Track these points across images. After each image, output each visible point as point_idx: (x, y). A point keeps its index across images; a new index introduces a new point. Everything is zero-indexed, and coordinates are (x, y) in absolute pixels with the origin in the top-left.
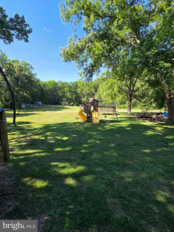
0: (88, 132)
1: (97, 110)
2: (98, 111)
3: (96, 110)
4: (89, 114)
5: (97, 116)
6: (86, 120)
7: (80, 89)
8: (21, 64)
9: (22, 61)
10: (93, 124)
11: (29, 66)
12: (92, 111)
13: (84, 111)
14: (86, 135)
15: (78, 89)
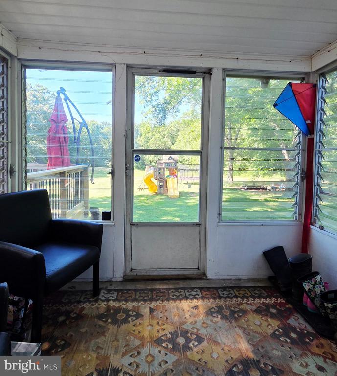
0: (162, 207)
1: (176, 174)
2: (176, 177)
3: (173, 174)
4: (161, 182)
5: (175, 186)
6: (157, 191)
7: (143, 137)
8: (36, 90)
9: (38, 86)
10: (169, 197)
11: (50, 95)
12: (168, 176)
13: (154, 176)
14: (159, 211)
15: (139, 138)
